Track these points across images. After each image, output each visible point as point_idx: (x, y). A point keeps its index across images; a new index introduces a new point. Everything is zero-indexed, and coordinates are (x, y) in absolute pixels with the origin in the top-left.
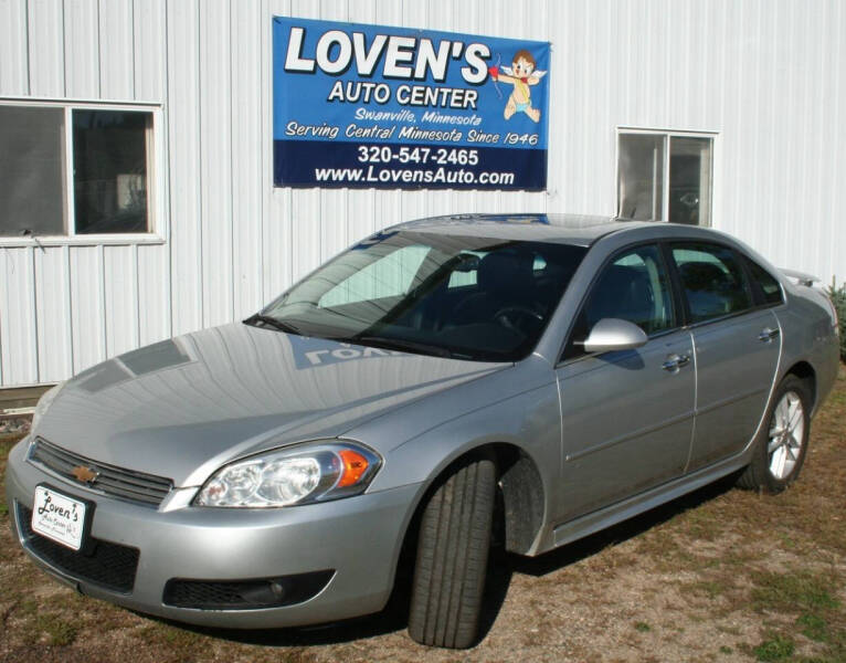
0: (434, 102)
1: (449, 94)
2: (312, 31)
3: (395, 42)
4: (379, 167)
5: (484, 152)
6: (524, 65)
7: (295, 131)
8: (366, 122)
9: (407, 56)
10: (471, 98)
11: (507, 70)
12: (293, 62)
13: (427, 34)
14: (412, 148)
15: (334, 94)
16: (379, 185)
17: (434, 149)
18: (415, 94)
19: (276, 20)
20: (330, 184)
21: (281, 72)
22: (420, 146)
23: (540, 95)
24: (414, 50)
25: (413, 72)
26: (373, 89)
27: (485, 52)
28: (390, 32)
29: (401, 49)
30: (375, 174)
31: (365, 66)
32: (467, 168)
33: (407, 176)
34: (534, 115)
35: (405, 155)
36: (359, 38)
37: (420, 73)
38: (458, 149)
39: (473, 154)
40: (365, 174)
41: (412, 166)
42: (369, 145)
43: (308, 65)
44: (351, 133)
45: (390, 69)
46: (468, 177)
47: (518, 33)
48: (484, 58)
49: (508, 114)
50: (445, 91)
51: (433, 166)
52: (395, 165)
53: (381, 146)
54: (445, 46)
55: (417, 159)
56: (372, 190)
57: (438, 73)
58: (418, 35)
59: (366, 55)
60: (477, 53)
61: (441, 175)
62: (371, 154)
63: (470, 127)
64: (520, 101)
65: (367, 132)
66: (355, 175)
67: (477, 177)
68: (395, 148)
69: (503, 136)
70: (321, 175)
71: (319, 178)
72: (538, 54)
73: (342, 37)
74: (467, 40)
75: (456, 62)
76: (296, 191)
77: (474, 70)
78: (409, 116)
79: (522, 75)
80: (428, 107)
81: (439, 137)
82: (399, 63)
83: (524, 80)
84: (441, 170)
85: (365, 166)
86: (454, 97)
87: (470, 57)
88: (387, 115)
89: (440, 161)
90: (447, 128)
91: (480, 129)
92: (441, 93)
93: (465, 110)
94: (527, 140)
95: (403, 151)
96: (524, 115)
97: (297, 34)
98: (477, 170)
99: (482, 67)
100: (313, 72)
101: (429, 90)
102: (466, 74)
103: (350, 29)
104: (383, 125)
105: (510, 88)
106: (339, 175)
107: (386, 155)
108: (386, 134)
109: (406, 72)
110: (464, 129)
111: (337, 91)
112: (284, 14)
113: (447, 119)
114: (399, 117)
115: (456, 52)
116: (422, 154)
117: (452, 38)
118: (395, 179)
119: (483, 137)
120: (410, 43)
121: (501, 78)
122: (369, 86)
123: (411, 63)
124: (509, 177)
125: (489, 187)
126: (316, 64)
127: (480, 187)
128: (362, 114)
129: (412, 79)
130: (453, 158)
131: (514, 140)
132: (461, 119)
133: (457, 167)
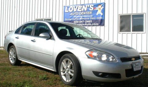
3: (79, 6)
6: (100, 6)
9: (81, 8)
10: (91, 13)
11: (97, 8)
12: (66, 11)
13: (84, 5)
14: (81, 21)
17: (85, 21)
18: (82, 13)
19: (64, 6)
21: (65, 13)
22: (83, 20)
23: (103, 11)
24: (82, 7)
26: (76, 13)
27: (93, 6)
32: (90, 23)
34: (102, 14)
35: (80, 22)
36: (74, 7)
38: (89, 20)
39: (91, 21)
41: (81, 23)
42: (75, 21)
43: (68, 11)
44: (73, 19)
45: (78, 10)
46: (90, 24)
47: (98, 2)
49: (97, 14)
50: (87, 12)
54: (86, 6)
57: (86, 10)
58: (82, 5)
59: (75, 9)
61: (86, 24)
64: (99, 12)
65: (75, 19)
68: (79, 21)
69: (96, 18)
73: (72, 7)
75: (88, 8)
77: (91, 9)
78: (81, 17)
79: (99, 8)
80: (84, 15)
81: (85, 19)
83: (100, 9)
87: (90, 7)
88: (78, 17)
90: (87, 17)
92: (86, 13)
93: (90, 15)
94: (100, 18)
95: (80, 21)
96: (100, 14)
97: (66, 8)
98: (92, 23)
99: (93, 8)
101: (84, 13)
105: (97, 10)
107: (78, 22)
108: (78, 19)
109: (81, 10)
110: (90, 17)
111: (71, 14)
115: (88, 6)
116: (83, 22)
117: (87, 4)
119: (93, 18)
121: (96, 9)
124: (97, 24)
125: (94, 26)
127: (92, 26)
128: (75, 17)
129: (82, 11)
130: (88, 22)
131: (98, 18)
132: (89, 16)
133: (88, 23)
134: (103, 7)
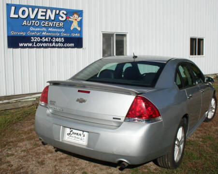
0: (51, 25)
1: (56, 24)
2: (17, 7)
3: (40, 10)
4: (37, 42)
5: (65, 38)
6: (76, 16)
7: (13, 33)
8: (33, 31)
9: (44, 14)
10: (61, 24)
11: (71, 17)
12: (12, 15)
13: (49, 8)
14: (46, 38)
15: (24, 24)
16: (37, 47)
17: (52, 38)
18: (46, 24)
19: (7, 5)
20: (23, 47)
21: (9, 18)
22: (48, 37)
23: (80, 24)
24: (46, 12)
25: (46, 18)
26: (35, 22)
27: (65, 12)
28: (39, 8)
29: (42, 12)
30: (36, 44)
31: (32, 16)
32: (61, 42)
33: (44, 45)
34: (79, 29)
35: (44, 40)
36: (30, 9)
37: (47, 18)
38: (59, 37)
39: (62, 39)
40: (33, 44)
41: (46, 42)
42: (34, 37)
43: (16, 16)
44: (29, 34)
45: (39, 17)
46: (61, 45)
47: (74, 8)
48: (65, 14)
49: (72, 28)
50: (55, 23)
51: (52, 42)
52: (41, 42)
53: (37, 37)
54: (54, 11)
55: (47, 40)
56: (35, 49)
57: (53, 18)
58: (47, 8)
59: (33, 13)
60: (63, 13)
62: (34, 39)
63: (62, 32)
64: (75, 25)
65: (33, 33)
66: (30, 45)
67: (64, 45)
68: (41, 38)
69: (71, 34)
70: (21, 45)
71: (20, 46)
72: (80, 13)
73: (26, 9)
74: (60, 10)
75: (57, 15)
76: (14, 49)
77: (62, 17)
78: (45, 29)
79: (75, 18)
80: (50, 27)
81: (53, 34)
82: (42, 16)
83: (76, 20)
84: (54, 43)
85: (33, 43)
86: (57, 24)
87: (61, 14)
88: (39, 29)
89: (54, 41)
90: (55, 32)
91: (64, 32)
92: (53, 23)
93: (60, 28)
94: (77, 35)
95: (43, 38)
96: (76, 29)
97: (13, 8)
98: (64, 43)
99: (65, 17)
100: (18, 18)
101: (50, 23)
102: (60, 18)
103: (28, 7)
104: (37, 32)
105: (73, 22)
106: (26, 45)
107: (39, 39)
108: (38, 34)
109: (44, 18)
110: (60, 32)
111: (25, 23)
112: (10, 3)
113: (55, 30)
114: (42, 30)
115: (57, 13)
116: (48, 39)
117: (56, 9)
118: (41, 45)
119: (65, 35)
120: (45, 10)
121: (70, 19)
122: (33, 22)
123: (45, 16)
124: (72, 45)
125: (67, 47)
126: (19, 16)
127: (64, 47)
128: (32, 29)
129: (45, 20)
130: (57, 40)
131: (73, 35)
132: (59, 30)
133: (58, 42)
134: (80, 18)
